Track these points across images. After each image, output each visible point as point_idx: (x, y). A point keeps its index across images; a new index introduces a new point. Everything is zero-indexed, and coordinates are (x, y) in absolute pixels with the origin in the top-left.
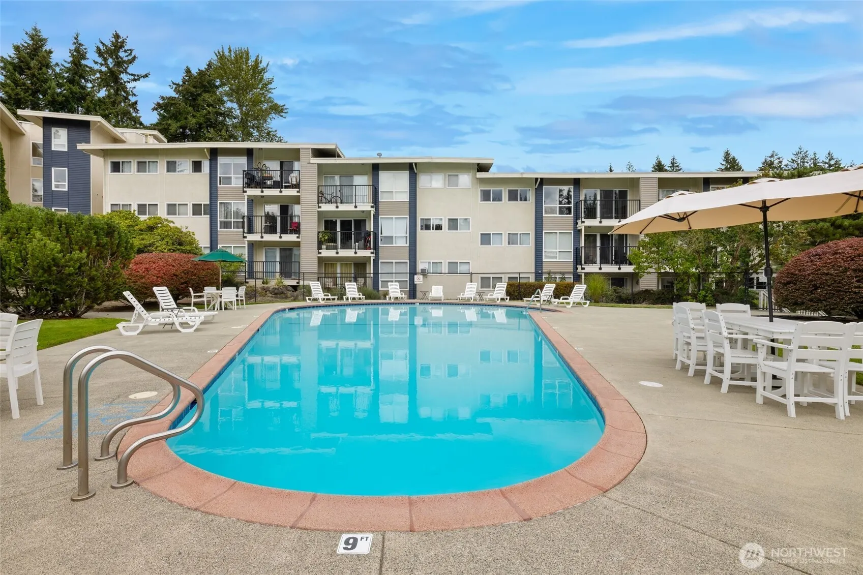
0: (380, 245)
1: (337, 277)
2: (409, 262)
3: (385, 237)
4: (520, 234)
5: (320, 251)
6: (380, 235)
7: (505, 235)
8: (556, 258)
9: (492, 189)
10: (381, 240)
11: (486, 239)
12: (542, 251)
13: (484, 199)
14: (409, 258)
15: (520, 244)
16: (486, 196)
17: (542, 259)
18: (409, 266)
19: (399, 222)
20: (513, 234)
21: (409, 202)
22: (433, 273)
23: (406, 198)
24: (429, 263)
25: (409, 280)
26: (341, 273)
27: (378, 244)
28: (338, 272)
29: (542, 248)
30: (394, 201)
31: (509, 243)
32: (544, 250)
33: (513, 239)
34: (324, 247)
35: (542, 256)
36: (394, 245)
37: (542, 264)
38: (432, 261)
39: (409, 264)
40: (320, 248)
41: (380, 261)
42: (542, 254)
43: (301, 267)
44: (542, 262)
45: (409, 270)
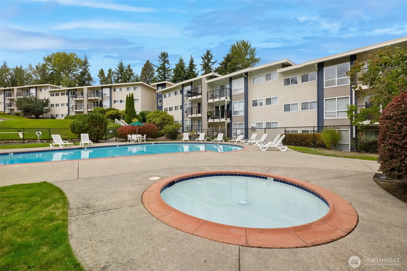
0: (233, 116)
1: (219, 131)
2: (245, 123)
3: (234, 111)
4: (310, 102)
5: (208, 120)
6: (233, 111)
7: (300, 104)
8: (335, 116)
9: (291, 77)
10: (233, 113)
11: (287, 108)
12: (323, 113)
13: (286, 83)
14: (245, 121)
15: (310, 109)
16: (287, 82)
17: (323, 118)
18: (245, 125)
19: (240, 103)
20: (305, 103)
21: (245, 93)
22: (258, 129)
23: (243, 91)
24: (257, 123)
25: (245, 133)
26: (221, 129)
27: (232, 115)
28: (220, 129)
29: (323, 110)
30: (238, 93)
31: (302, 109)
32: (324, 111)
33: (305, 106)
34: (210, 118)
35: (323, 115)
36: (238, 115)
37: (323, 121)
38: (258, 122)
39: (245, 124)
40: (208, 119)
41: (233, 123)
42: (323, 114)
43: (202, 127)
44: (323, 119)
45: (245, 127)
